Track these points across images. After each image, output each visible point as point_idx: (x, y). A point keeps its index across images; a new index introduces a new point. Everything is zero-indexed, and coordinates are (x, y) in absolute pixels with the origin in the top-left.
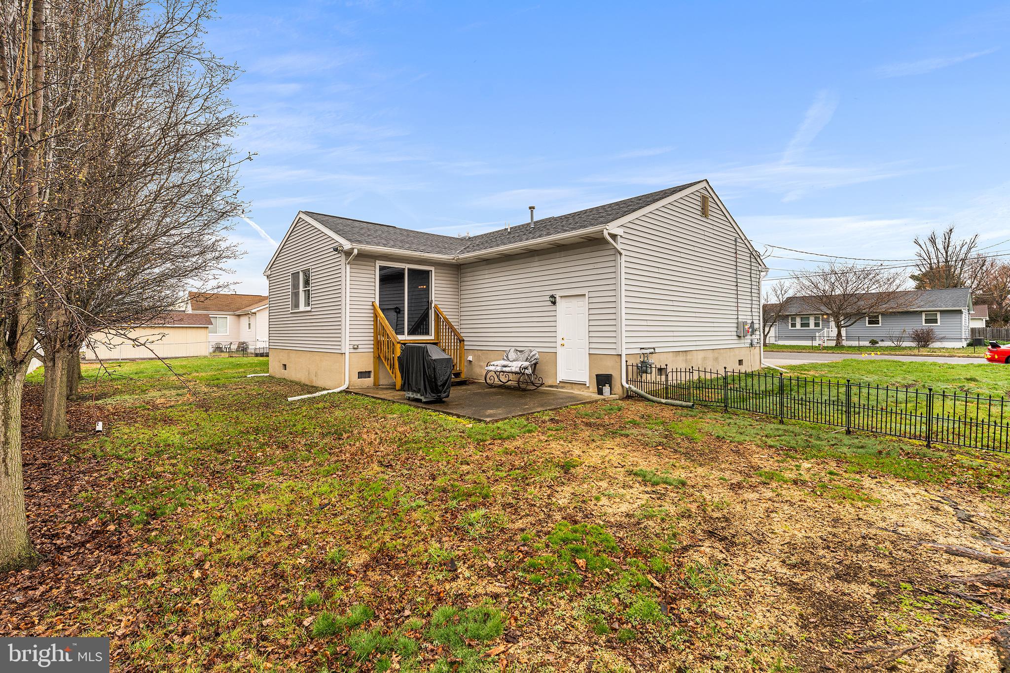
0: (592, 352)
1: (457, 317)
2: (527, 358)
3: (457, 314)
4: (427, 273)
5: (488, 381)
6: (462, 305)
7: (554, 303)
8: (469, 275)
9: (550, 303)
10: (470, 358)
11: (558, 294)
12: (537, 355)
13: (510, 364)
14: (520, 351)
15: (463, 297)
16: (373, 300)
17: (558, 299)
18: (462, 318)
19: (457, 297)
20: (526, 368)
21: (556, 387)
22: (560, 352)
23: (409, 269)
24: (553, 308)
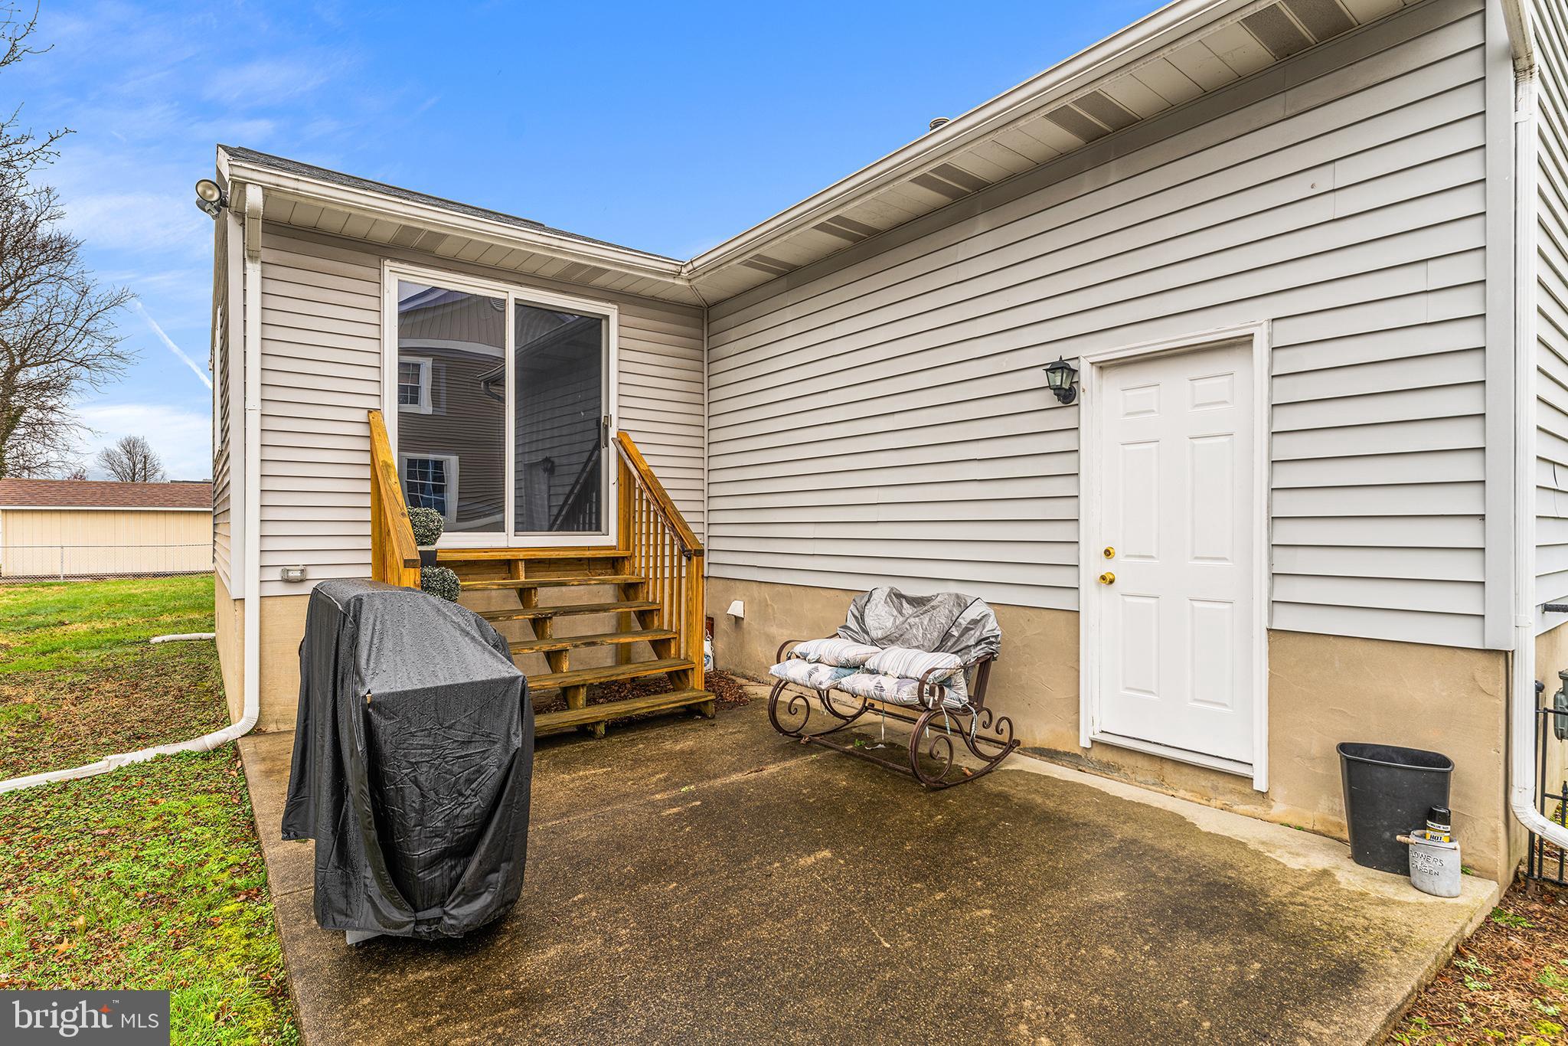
0: (1288, 620)
1: (698, 474)
2: (947, 635)
3: (698, 463)
4: (594, 325)
5: (783, 717)
6: (715, 436)
7: (1067, 396)
8: (733, 334)
9: (1048, 399)
10: (737, 608)
11: (1086, 355)
12: (991, 624)
13: (876, 657)
14: (917, 602)
15: (716, 409)
16: (373, 403)
17: (1087, 376)
18: (716, 477)
19: (697, 409)
20: (945, 683)
21: (1074, 759)
22: (1095, 606)
23: (520, 305)
24: (1063, 418)
